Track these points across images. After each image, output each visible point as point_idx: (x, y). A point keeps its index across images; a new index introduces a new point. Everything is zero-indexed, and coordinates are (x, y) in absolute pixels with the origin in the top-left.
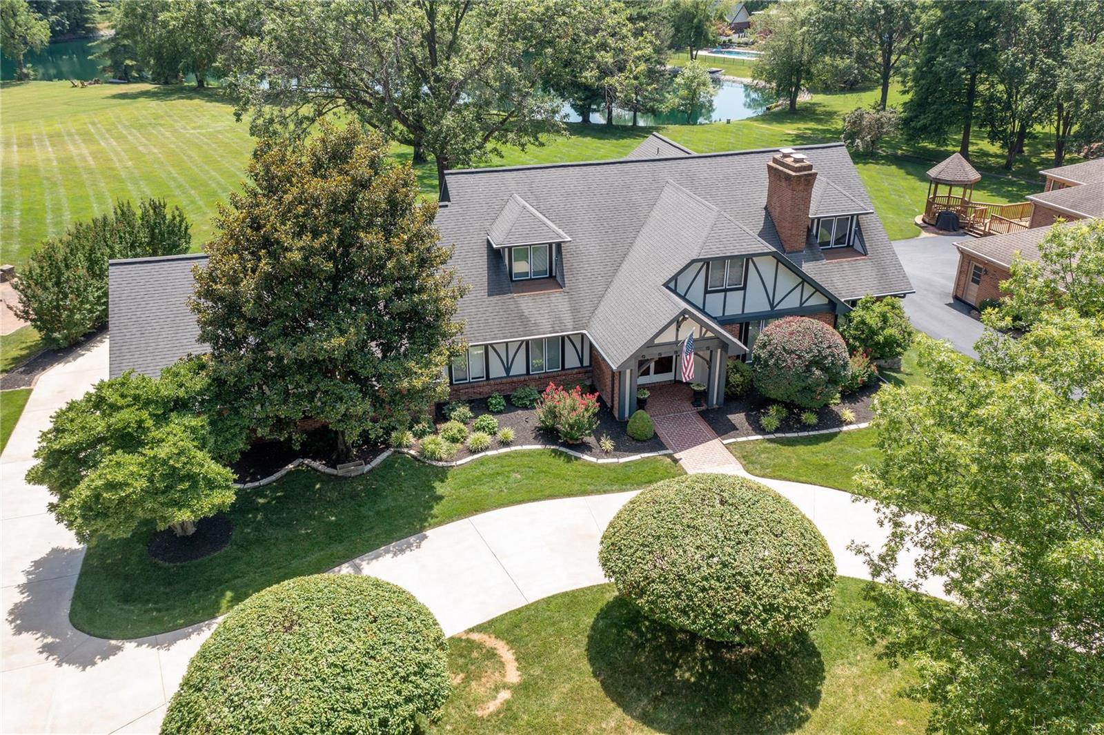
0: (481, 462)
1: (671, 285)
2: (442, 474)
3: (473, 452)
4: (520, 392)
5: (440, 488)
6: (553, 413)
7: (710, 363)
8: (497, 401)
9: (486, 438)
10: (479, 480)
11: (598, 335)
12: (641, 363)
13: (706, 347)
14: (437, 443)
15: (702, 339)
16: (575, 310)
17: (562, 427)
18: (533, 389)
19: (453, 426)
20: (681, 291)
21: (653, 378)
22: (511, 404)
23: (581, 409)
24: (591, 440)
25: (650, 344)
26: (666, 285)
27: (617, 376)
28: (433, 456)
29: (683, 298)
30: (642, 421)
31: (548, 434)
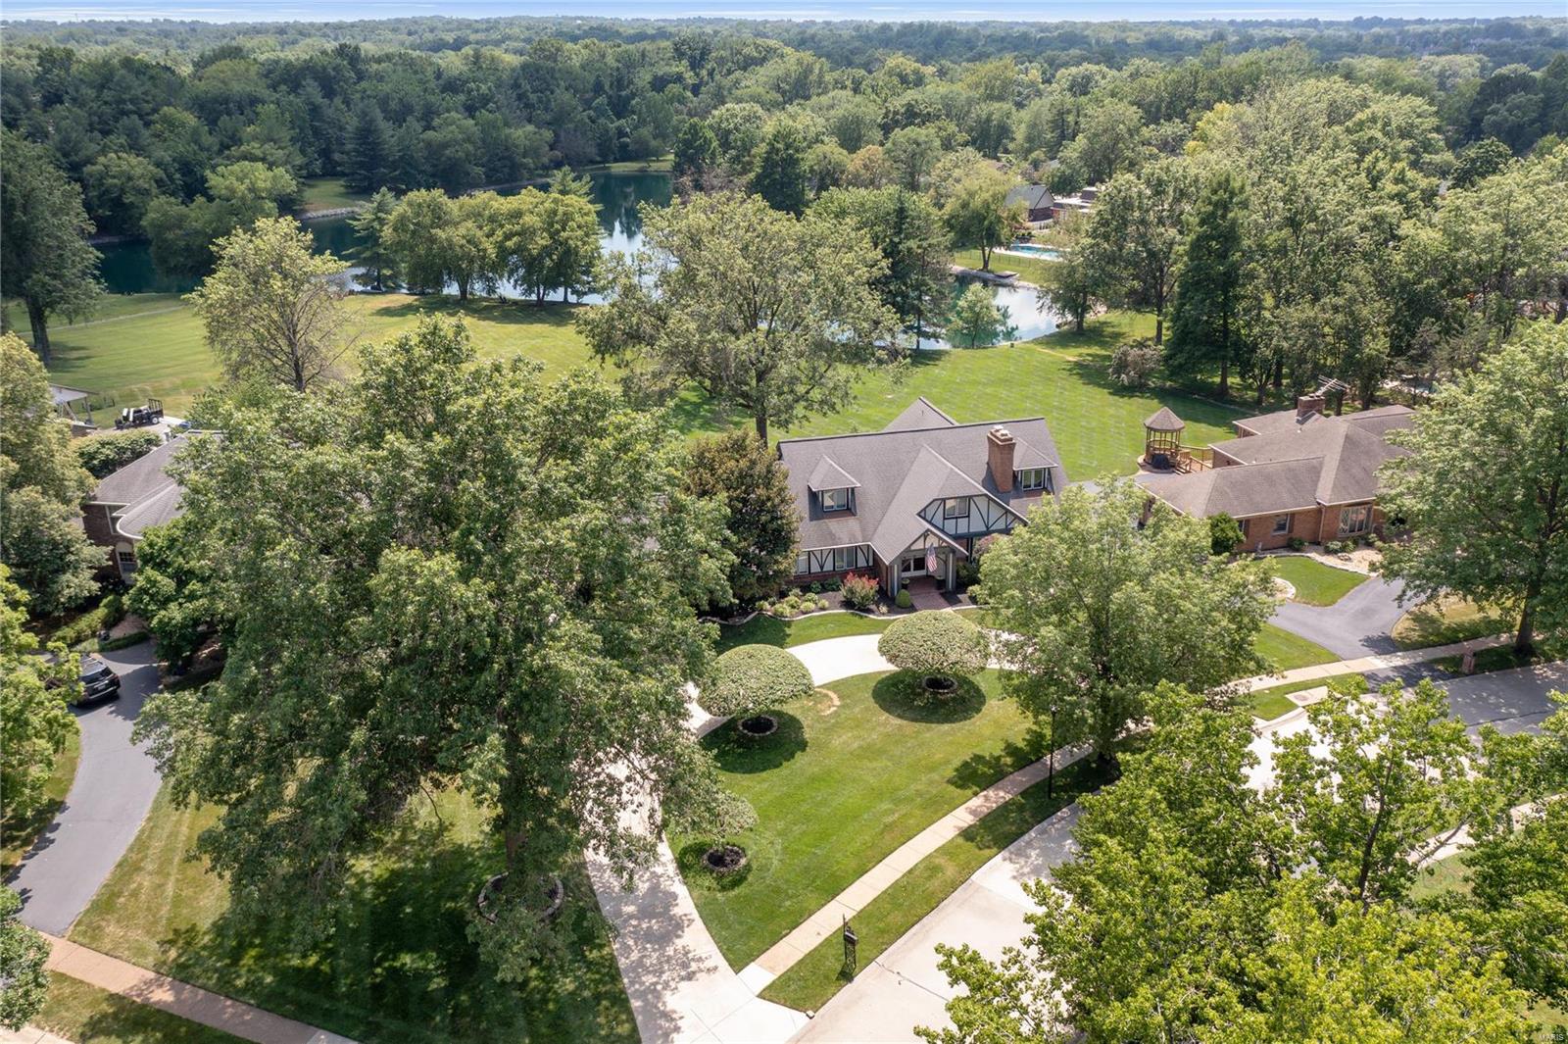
0: (810, 618)
1: (922, 514)
2: (789, 624)
3: (804, 613)
4: (830, 581)
5: (788, 631)
6: (851, 591)
7: (946, 562)
8: (816, 585)
9: (812, 606)
10: (810, 627)
11: (878, 546)
12: (904, 562)
13: (942, 552)
14: (783, 607)
15: (940, 547)
16: (863, 530)
17: (855, 600)
18: (837, 579)
19: (792, 599)
20: (929, 518)
21: (913, 573)
22: (824, 589)
23: (868, 588)
24: (873, 607)
25: (908, 550)
26: (919, 515)
27: (889, 568)
28: (782, 615)
29: (930, 522)
30: (904, 596)
31: (848, 604)
